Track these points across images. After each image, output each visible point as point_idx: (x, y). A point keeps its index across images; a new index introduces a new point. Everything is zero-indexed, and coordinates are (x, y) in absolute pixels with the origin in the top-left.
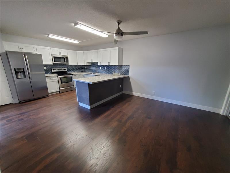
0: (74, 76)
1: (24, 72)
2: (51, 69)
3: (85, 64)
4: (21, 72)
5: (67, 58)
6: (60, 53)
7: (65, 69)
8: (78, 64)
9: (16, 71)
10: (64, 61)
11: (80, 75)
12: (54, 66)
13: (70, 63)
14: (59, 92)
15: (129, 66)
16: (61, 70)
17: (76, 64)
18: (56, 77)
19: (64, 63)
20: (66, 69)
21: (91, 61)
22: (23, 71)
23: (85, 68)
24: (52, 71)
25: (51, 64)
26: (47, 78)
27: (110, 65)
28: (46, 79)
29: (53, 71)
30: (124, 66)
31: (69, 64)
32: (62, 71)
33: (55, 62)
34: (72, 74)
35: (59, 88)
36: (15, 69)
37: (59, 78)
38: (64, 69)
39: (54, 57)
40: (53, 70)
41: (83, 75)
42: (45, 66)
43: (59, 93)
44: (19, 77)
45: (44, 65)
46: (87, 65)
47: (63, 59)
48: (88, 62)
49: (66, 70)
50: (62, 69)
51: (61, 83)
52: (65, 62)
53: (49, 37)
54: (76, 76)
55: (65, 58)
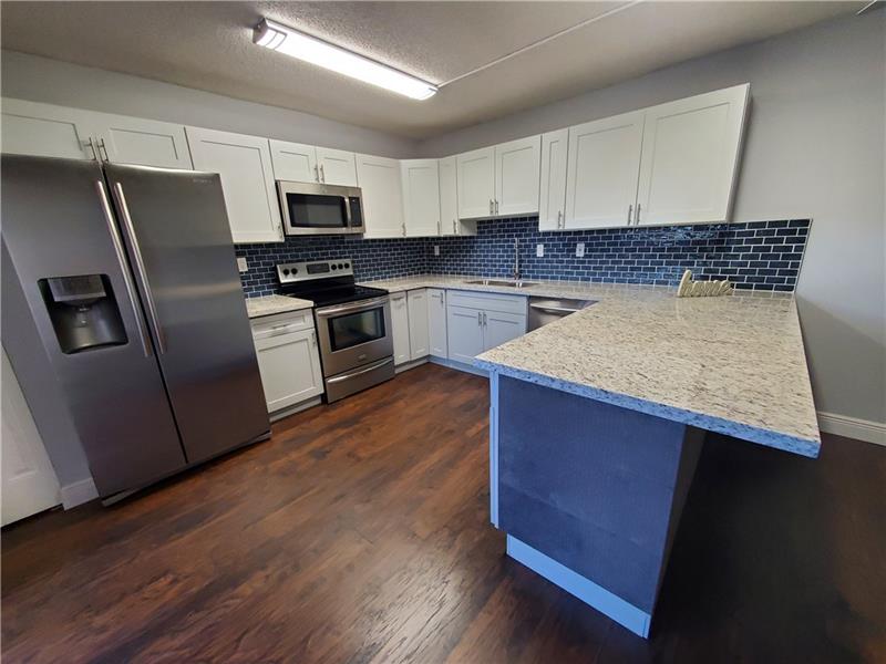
0: (392, 303)
1: (109, 303)
2: (275, 269)
3: (448, 231)
4: (90, 304)
5: (357, 199)
6: (319, 171)
7: (343, 262)
8: (408, 235)
9: (57, 299)
10: (340, 222)
11: (422, 294)
12: (290, 249)
13: (371, 232)
14: (324, 397)
15: (806, 222)
16: (325, 269)
17: (399, 235)
18: (303, 317)
19: (343, 230)
20: (348, 261)
21: (484, 213)
22: (104, 294)
23: (437, 253)
24: (277, 280)
25: (275, 237)
26: (258, 329)
27: (641, 224)
28: (255, 334)
29: (283, 279)
30: (753, 225)
31: (367, 236)
32: (332, 274)
33: (293, 224)
34: (386, 293)
35: (324, 378)
36: (44, 286)
37: (318, 318)
38: (340, 267)
39: (287, 194)
40: (286, 272)
41: (438, 292)
43: (319, 401)
44: (83, 338)
45: (236, 246)
46: (458, 233)
47: (337, 209)
48: (462, 221)
49: (349, 272)
50: (331, 263)
51: (334, 348)
52: (345, 225)
53: (261, 43)
54: (404, 300)
55: (347, 200)
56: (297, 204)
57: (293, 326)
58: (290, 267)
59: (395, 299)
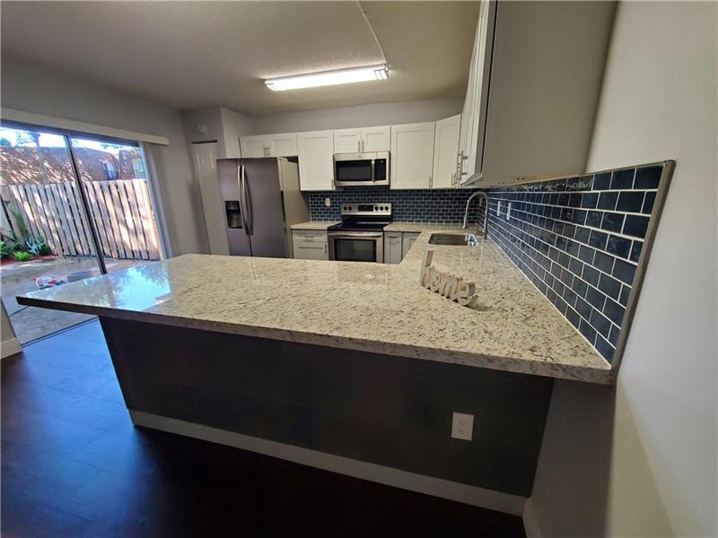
0: (387, 239)
2: (340, 206)
6: (361, 144)
7: (384, 205)
8: (434, 187)
9: (228, 208)
13: (396, 184)
16: (370, 209)
18: (321, 235)
20: (389, 205)
22: (238, 208)
25: (331, 188)
26: (299, 235)
28: (294, 237)
29: (342, 213)
31: (393, 187)
33: (339, 180)
34: (382, 231)
36: (226, 203)
37: (329, 237)
38: (382, 209)
39: (337, 162)
40: (345, 209)
42: (328, 197)
44: (235, 224)
49: (387, 213)
50: (376, 205)
52: (369, 179)
54: (400, 239)
55: (373, 162)
56: (342, 168)
57: (316, 238)
58: (348, 205)
59: (391, 237)
